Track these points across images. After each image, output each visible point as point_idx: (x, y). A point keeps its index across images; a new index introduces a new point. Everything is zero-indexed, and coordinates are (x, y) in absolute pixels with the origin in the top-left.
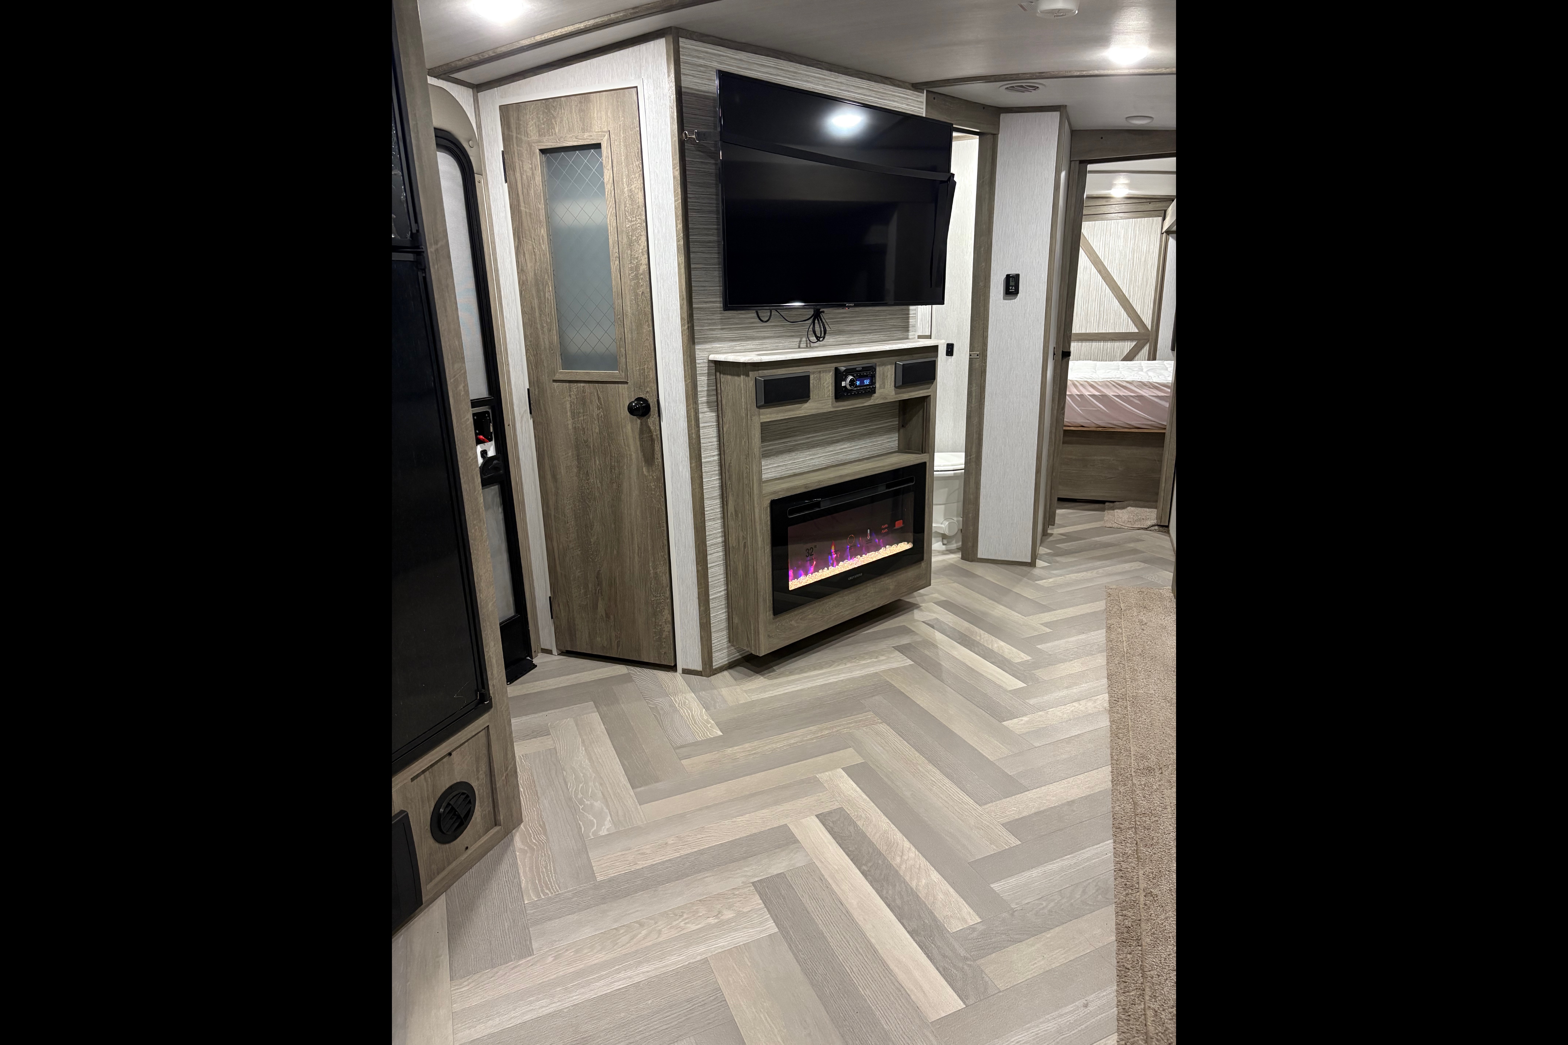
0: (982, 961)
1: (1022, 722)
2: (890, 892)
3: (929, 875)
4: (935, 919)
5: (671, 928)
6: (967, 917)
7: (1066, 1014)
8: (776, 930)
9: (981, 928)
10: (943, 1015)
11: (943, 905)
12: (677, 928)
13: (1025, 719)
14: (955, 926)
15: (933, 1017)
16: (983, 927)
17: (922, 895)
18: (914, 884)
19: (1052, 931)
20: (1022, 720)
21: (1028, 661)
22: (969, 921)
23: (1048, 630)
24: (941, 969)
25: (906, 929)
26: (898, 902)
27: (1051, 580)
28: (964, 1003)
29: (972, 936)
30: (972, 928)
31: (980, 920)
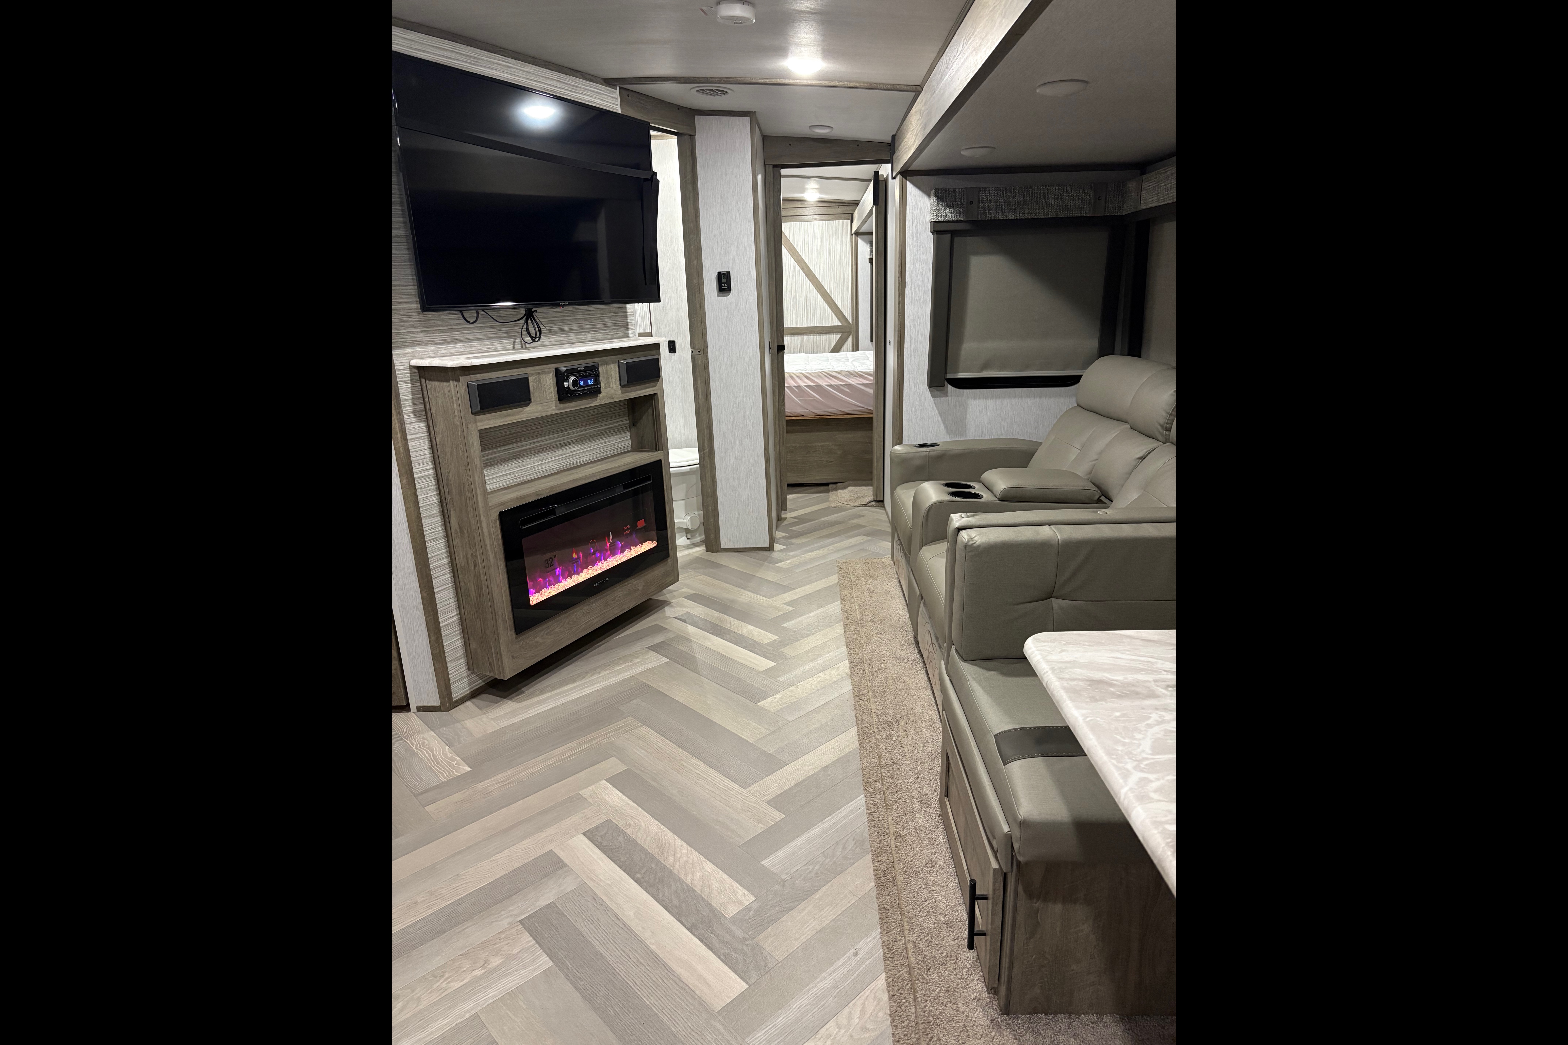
0: (760, 937)
1: (776, 700)
2: (666, 893)
3: (703, 868)
4: (712, 909)
5: (430, 992)
6: (742, 899)
7: (839, 967)
8: (551, 963)
9: (755, 906)
10: (728, 1001)
11: (719, 893)
12: (439, 991)
13: (778, 696)
14: (731, 911)
15: (718, 1005)
16: (758, 905)
17: (698, 889)
18: (689, 880)
19: (819, 891)
20: (775, 698)
21: (775, 640)
22: (745, 902)
23: (791, 609)
24: (722, 957)
25: (685, 926)
26: (676, 902)
27: (788, 561)
28: (747, 983)
29: (748, 916)
30: (748, 909)
31: (754, 899)
